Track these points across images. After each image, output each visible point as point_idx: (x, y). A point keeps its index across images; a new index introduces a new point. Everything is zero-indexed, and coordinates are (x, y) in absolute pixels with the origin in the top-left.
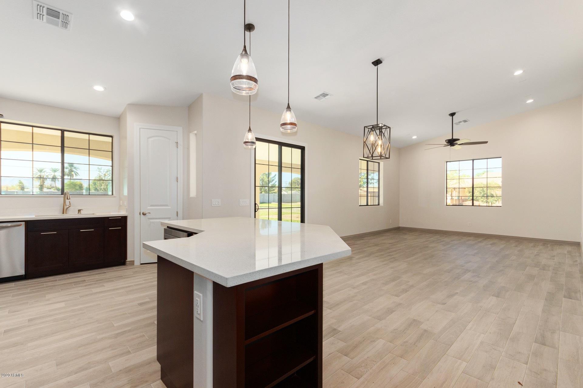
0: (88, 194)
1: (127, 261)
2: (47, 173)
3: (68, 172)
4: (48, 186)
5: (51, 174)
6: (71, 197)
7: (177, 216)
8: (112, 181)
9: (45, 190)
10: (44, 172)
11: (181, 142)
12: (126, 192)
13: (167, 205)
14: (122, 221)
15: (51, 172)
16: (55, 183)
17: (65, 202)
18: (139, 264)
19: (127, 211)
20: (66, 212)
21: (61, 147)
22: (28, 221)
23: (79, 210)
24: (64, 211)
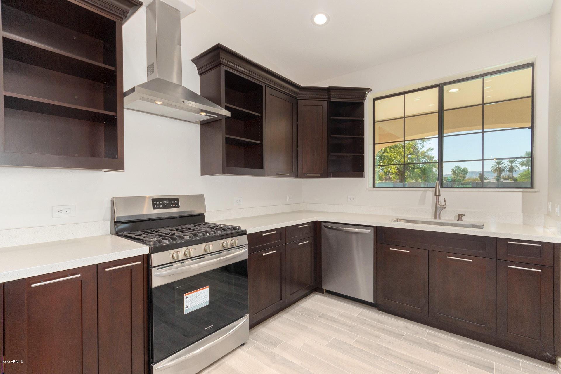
0: (481, 187)
2: (505, 164)
3: (526, 162)
4: (506, 177)
5: (509, 165)
8: (532, 157)
9: (502, 180)
10: (502, 163)
15: (508, 163)
16: (512, 174)
17: (437, 200)
20: (440, 219)
21: (439, 112)
22: (376, 227)
23: (459, 215)
24: (437, 215)
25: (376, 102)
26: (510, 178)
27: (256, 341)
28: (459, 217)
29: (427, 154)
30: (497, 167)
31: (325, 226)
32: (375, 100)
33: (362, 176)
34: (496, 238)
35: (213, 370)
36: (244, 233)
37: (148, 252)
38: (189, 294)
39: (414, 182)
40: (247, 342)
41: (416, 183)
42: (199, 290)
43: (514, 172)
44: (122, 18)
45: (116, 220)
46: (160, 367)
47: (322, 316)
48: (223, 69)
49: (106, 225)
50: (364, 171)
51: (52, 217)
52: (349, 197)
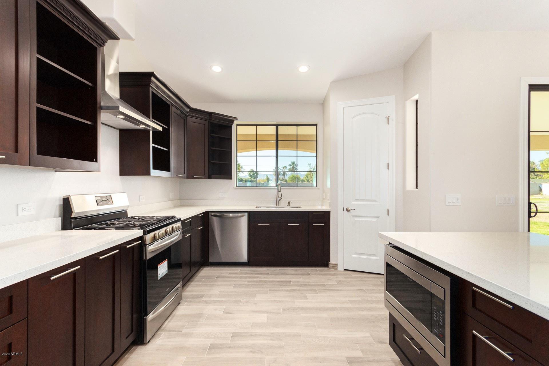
0: (296, 186)
1: (330, 263)
6: (282, 189)
7: (388, 215)
8: (316, 171)
11: (392, 116)
12: (329, 184)
13: (375, 200)
14: (325, 217)
17: (278, 194)
18: (343, 270)
19: (330, 206)
20: (279, 205)
21: (276, 141)
22: (249, 212)
23: (288, 202)
24: (277, 203)
25: (238, 126)
26: (283, 180)
27: (186, 299)
28: (288, 203)
31: (211, 215)
32: (237, 125)
33: (231, 178)
34: (309, 212)
35: (169, 322)
36: (179, 220)
37: (143, 235)
38: (160, 265)
40: (180, 302)
42: (163, 262)
43: (286, 175)
44: (101, 46)
45: (73, 216)
46: (150, 317)
47: (218, 277)
48: (151, 90)
49: (58, 221)
50: (231, 175)
51: (17, 215)
52: (220, 194)
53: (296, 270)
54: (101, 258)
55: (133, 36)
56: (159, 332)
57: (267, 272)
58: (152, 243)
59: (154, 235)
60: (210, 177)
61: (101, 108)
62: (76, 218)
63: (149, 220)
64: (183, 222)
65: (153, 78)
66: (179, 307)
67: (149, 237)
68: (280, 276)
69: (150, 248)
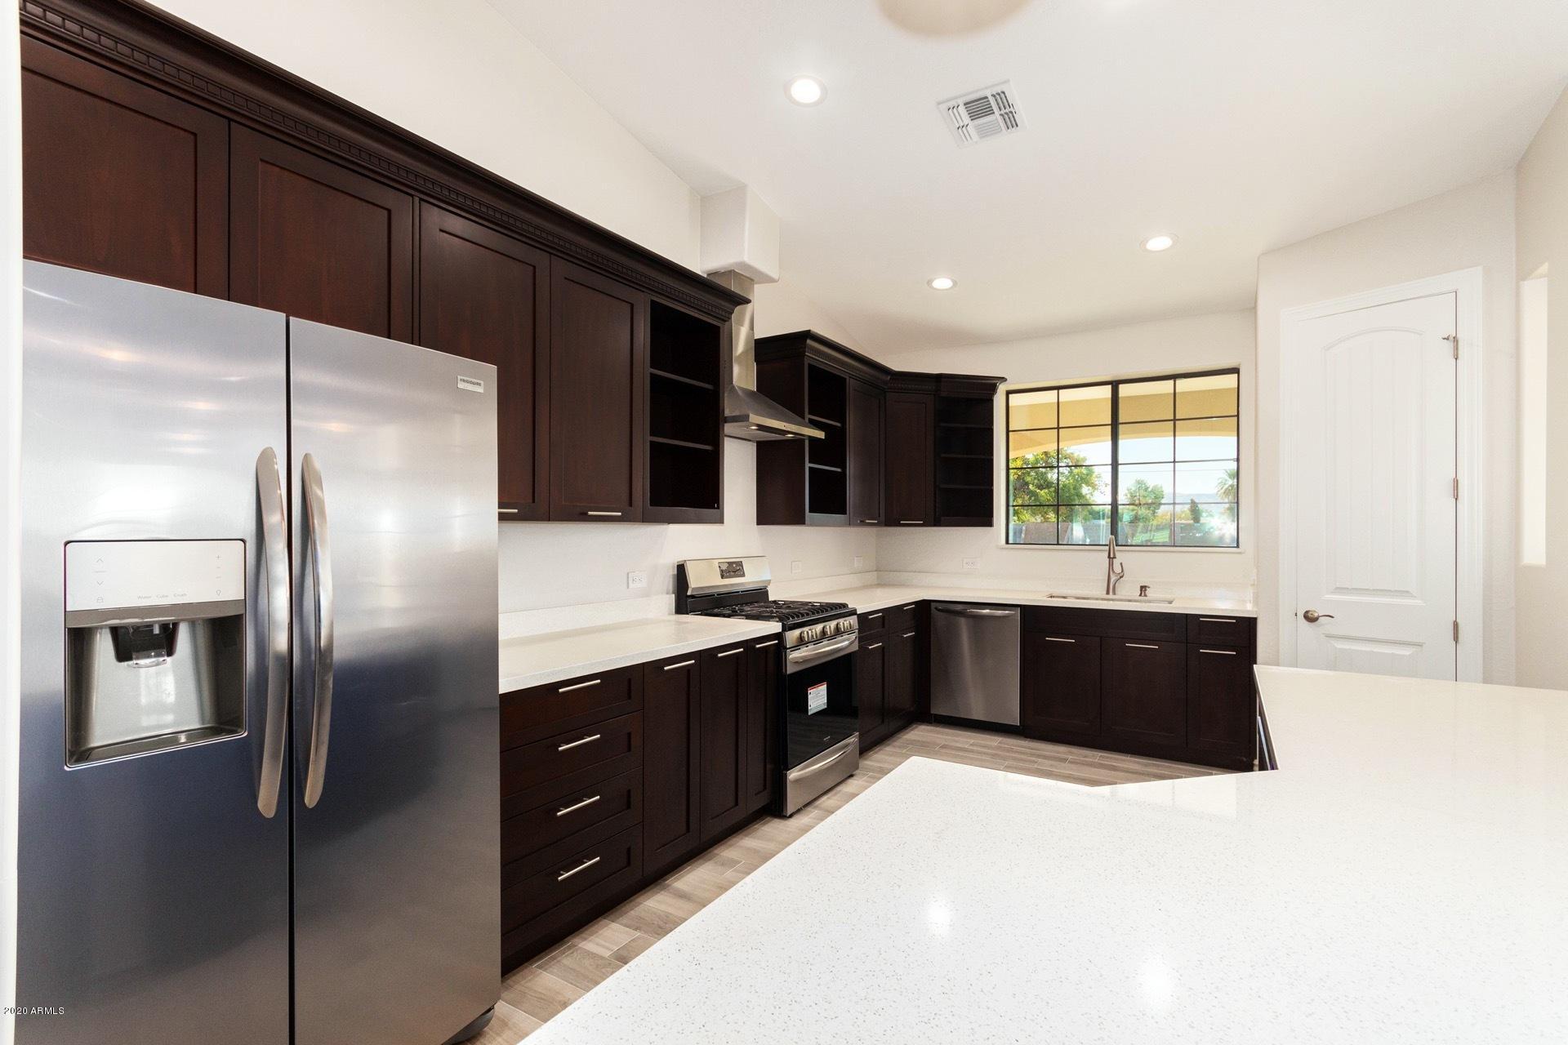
0: (1172, 544)
7: (1456, 639)
8: (1238, 502)
11: (1472, 335)
13: (1407, 592)
14: (1241, 635)
17: (1111, 565)
19: (1256, 602)
20: (1114, 593)
21: (1111, 425)
22: (1023, 605)
23: (1142, 587)
24: (1110, 589)
25: (1010, 395)
28: (1141, 590)
29: (1068, 452)
30: (1231, 486)
31: (936, 608)
32: (1008, 393)
33: (991, 524)
34: (1187, 614)
35: (828, 798)
36: (853, 612)
37: (781, 630)
38: (812, 688)
39: (1039, 521)
40: (854, 773)
41: (1045, 524)
42: (819, 686)
44: (725, 321)
45: (689, 593)
46: (793, 775)
47: (944, 747)
48: (807, 362)
49: (670, 600)
50: (992, 516)
51: (628, 587)
52: (965, 561)
53: (1146, 765)
54: (720, 655)
55: (775, 276)
56: (809, 809)
57: (1065, 756)
58: (796, 647)
59: (801, 634)
60: (937, 523)
61: (726, 420)
62: (692, 596)
63: (796, 608)
64: (863, 618)
65: (809, 342)
66: (850, 781)
67: (792, 636)
68: (1093, 770)
69: (794, 655)
